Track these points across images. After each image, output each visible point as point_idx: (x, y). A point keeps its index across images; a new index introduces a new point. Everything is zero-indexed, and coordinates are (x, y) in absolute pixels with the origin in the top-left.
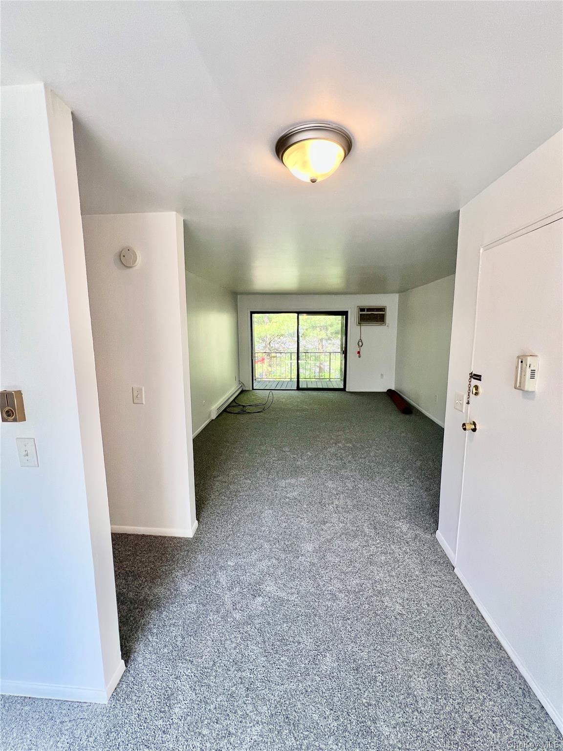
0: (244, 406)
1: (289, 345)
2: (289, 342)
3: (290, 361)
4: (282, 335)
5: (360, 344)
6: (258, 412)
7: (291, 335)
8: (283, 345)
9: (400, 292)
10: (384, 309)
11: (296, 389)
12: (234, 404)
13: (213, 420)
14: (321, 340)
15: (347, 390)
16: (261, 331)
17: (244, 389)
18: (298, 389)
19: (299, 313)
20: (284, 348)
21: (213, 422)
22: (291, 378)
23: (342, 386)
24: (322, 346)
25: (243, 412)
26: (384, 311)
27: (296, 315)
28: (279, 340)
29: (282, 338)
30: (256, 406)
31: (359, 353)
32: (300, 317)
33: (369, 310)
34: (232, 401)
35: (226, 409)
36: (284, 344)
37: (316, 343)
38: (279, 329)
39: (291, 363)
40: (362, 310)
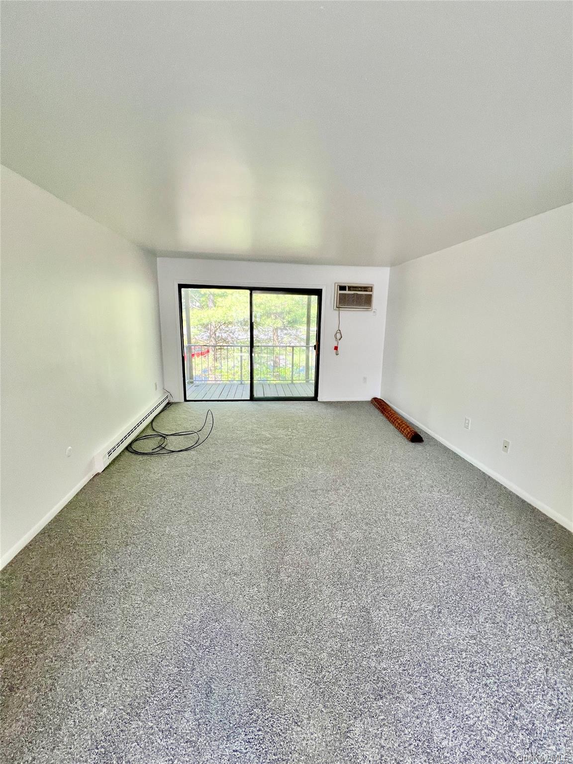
0: (164, 437)
1: (239, 335)
2: (239, 331)
3: (240, 354)
4: (230, 323)
5: (338, 336)
6: (186, 450)
7: (242, 323)
8: (231, 334)
9: (393, 264)
10: (372, 288)
11: (249, 399)
12: (150, 432)
13: (98, 474)
14: (277, 329)
15: (319, 399)
16: (202, 316)
17: (172, 401)
18: (252, 398)
19: (252, 289)
20: (232, 338)
21: (97, 480)
22: (241, 381)
23: (312, 395)
24: (278, 336)
25: (161, 450)
26: (371, 291)
27: (248, 292)
28: (227, 329)
29: (230, 326)
30: (187, 434)
31: (336, 348)
32: (254, 295)
33: (350, 288)
34: (147, 426)
35: (130, 445)
36: (233, 334)
37: (271, 334)
38: (226, 316)
39: (241, 357)
40: (342, 288)
